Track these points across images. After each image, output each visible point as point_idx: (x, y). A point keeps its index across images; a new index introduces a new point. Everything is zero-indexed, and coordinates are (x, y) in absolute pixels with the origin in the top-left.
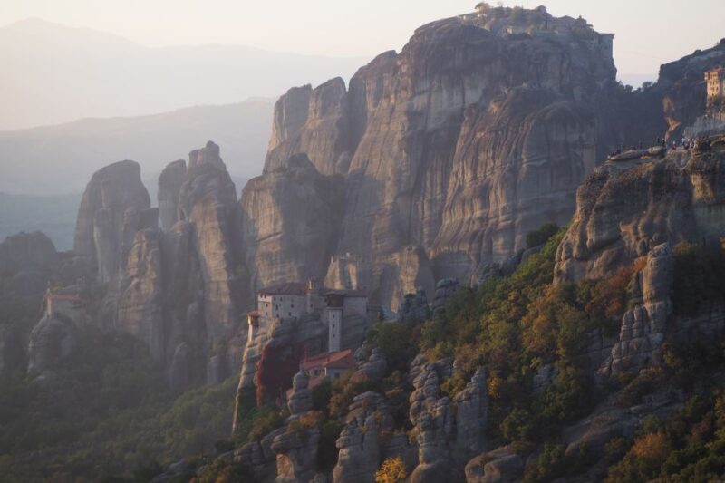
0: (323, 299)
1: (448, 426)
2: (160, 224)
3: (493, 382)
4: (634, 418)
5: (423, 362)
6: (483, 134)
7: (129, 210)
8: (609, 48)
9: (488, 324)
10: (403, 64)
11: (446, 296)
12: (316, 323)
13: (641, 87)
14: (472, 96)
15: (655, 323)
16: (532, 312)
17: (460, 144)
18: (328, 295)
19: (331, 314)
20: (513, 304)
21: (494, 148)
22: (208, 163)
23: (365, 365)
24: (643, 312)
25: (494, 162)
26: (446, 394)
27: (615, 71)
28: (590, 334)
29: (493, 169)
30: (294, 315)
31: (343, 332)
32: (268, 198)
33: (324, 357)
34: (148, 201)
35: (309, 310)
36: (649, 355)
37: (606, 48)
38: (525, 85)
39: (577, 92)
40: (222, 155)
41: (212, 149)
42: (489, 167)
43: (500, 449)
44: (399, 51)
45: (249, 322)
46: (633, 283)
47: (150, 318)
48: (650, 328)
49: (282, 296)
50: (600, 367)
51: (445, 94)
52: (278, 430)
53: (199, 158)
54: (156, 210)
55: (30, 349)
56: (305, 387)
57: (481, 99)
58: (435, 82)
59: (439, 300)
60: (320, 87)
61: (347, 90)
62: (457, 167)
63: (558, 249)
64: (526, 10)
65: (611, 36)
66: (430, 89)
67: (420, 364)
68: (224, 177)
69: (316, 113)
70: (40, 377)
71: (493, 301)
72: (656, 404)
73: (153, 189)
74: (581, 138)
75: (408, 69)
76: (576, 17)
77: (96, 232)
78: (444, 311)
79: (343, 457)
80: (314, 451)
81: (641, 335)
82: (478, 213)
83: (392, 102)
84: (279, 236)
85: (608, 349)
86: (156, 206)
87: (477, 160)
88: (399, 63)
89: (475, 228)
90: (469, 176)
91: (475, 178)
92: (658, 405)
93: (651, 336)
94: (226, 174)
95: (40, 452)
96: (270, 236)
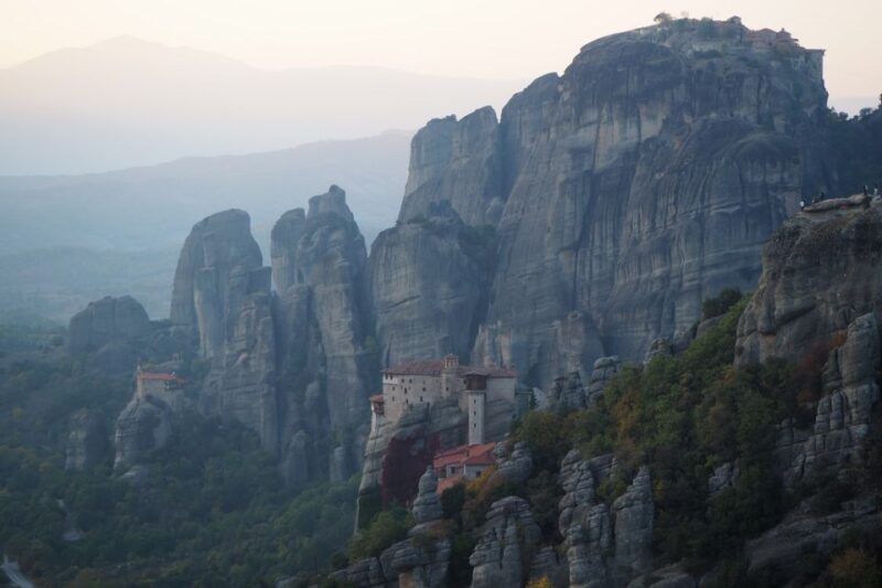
0: (462, 380)
1: (605, 540)
2: (274, 286)
3: (660, 484)
4: (831, 529)
5: (577, 459)
6: (662, 175)
7: (236, 270)
8: (818, 67)
9: (655, 413)
10: (565, 90)
11: (604, 379)
12: (452, 409)
13: (859, 114)
14: (650, 129)
15: (857, 412)
16: (707, 399)
17: (635, 187)
18: (468, 376)
19: (471, 398)
20: (685, 388)
21: (676, 192)
22: (332, 212)
23: (507, 463)
24: (843, 399)
25: (677, 209)
26: (603, 500)
27: (825, 96)
28: (778, 426)
29: (675, 216)
30: (426, 400)
31: (487, 420)
32: (402, 255)
33: (461, 452)
34: (259, 258)
35: (445, 394)
36: (851, 452)
37: (815, 67)
38: (713, 115)
39: (779, 122)
40: (349, 201)
41: (337, 194)
42: (670, 215)
43: (667, 568)
44: (561, 73)
45: (373, 408)
46: (830, 363)
47: (261, 401)
48: (851, 418)
49: (412, 377)
50: (791, 466)
51: (616, 126)
52: (400, 543)
53: (321, 205)
54: (269, 270)
55: (116, 440)
56: (434, 491)
57: (661, 132)
58: (604, 111)
59: (597, 384)
60: (466, 118)
61: (499, 121)
62: (632, 215)
63: (740, 321)
64: (716, 22)
65: (821, 52)
66: (599, 121)
67: (573, 463)
68: (351, 228)
69: (461, 151)
70: (129, 474)
71: (661, 385)
72: (858, 512)
73: (265, 244)
74: (782, 178)
75: (571, 95)
76: (778, 30)
77: (197, 296)
78: (602, 397)
79: (478, 577)
80: (444, 570)
81: (841, 426)
82: (658, 272)
83: (552, 136)
84: (416, 301)
85: (800, 445)
86: (270, 265)
87: (656, 208)
88: (560, 88)
89: (655, 290)
90: (646, 226)
91: (653, 228)
92: (860, 512)
93: (852, 428)
94: (354, 226)
95: (129, 564)
96: (405, 301)
